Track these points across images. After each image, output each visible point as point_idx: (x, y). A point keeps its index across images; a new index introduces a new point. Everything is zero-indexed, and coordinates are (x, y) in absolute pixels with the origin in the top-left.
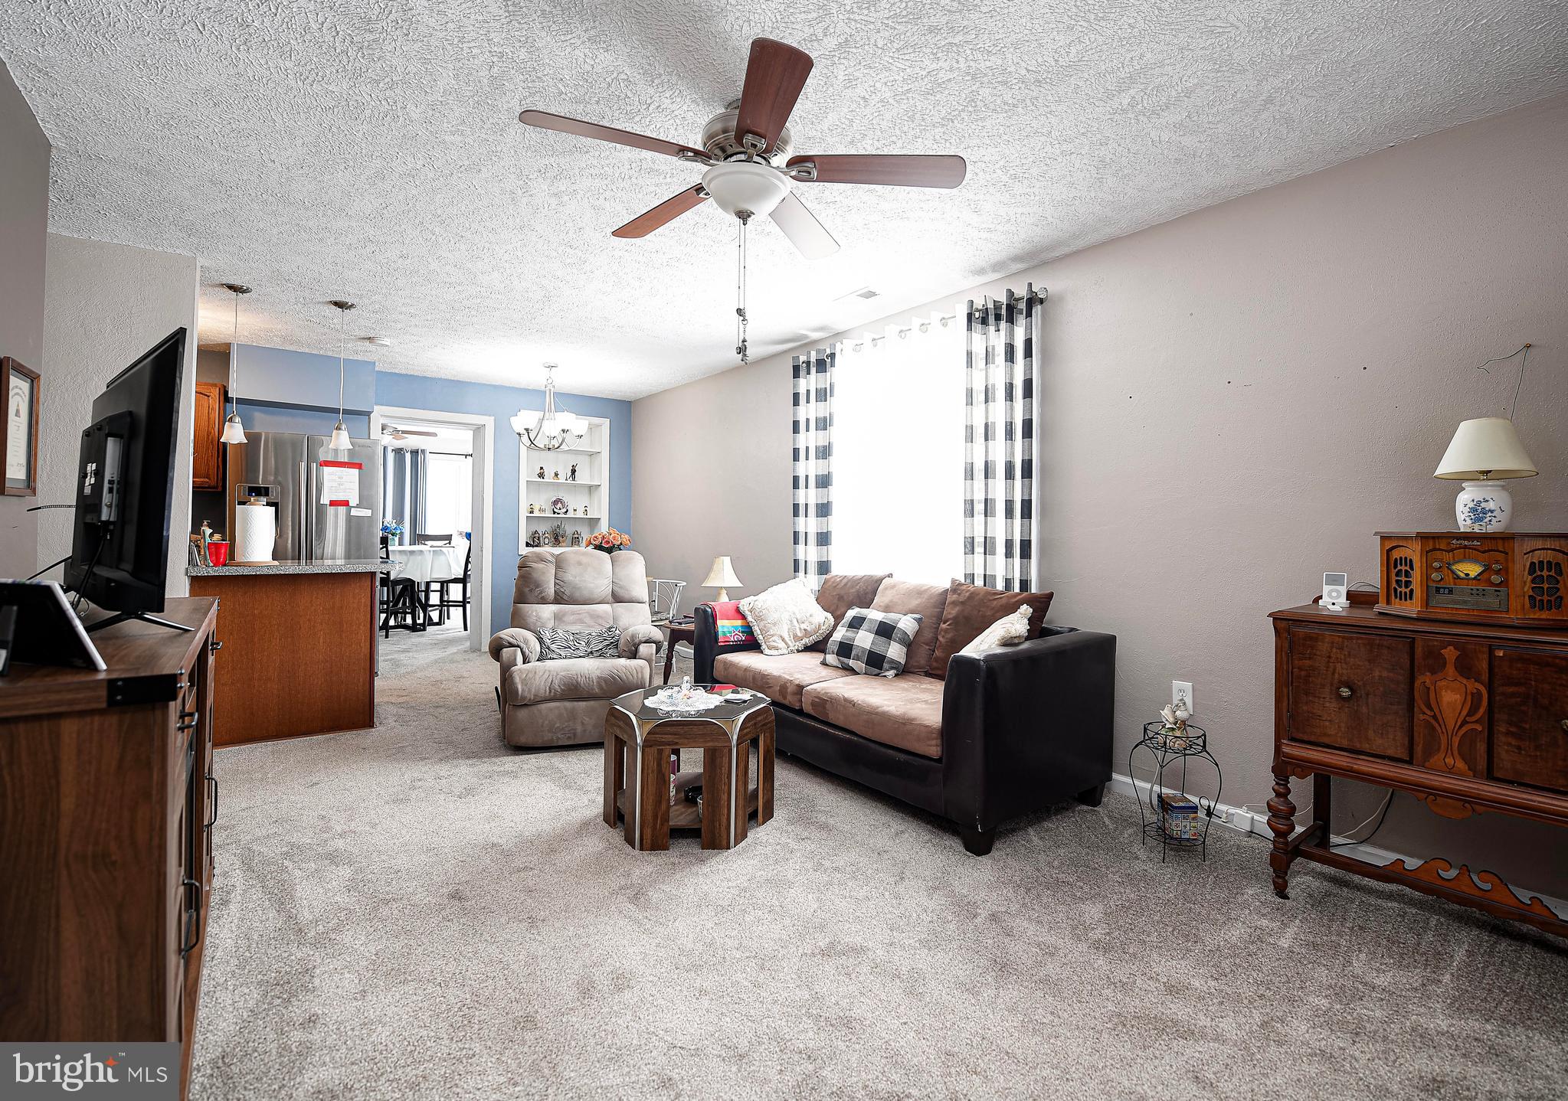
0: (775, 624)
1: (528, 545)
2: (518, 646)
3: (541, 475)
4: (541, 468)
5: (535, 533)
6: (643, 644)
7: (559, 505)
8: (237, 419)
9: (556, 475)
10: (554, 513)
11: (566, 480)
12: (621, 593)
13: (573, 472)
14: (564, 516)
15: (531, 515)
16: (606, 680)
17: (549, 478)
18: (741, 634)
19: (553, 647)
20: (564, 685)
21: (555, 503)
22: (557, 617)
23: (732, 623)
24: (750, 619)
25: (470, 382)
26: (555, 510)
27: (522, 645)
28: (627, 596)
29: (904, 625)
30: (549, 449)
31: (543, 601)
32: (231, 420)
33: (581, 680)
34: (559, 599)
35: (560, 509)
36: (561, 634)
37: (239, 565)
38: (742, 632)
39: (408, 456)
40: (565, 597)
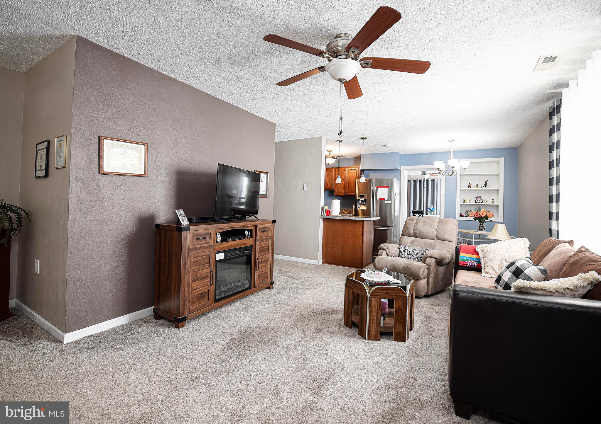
0: (491, 260)
1: (461, 215)
2: (385, 250)
3: (469, 186)
4: (470, 183)
5: (468, 211)
6: (429, 258)
7: (479, 199)
8: (339, 176)
9: (477, 186)
10: (476, 202)
11: (482, 187)
12: (439, 236)
13: (486, 184)
14: (481, 204)
15: (464, 203)
16: (406, 268)
17: (473, 187)
18: (475, 263)
19: (403, 253)
20: (391, 266)
21: (477, 198)
22: (412, 242)
23: (469, 256)
24: (480, 255)
25: (436, 152)
26: (476, 201)
27: (386, 249)
28: (442, 238)
29: (529, 272)
30: (450, 175)
31: (410, 236)
32: (338, 177)
33: (397, 267)
34: (415, 236)
35: (479, 201)
36: (408, 249)
37: (331, 216)
38: (476, 262)
39: (430, 183)
40: (417, 235)
